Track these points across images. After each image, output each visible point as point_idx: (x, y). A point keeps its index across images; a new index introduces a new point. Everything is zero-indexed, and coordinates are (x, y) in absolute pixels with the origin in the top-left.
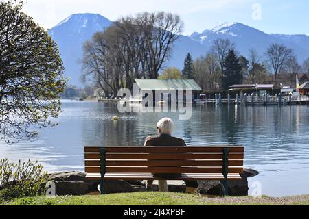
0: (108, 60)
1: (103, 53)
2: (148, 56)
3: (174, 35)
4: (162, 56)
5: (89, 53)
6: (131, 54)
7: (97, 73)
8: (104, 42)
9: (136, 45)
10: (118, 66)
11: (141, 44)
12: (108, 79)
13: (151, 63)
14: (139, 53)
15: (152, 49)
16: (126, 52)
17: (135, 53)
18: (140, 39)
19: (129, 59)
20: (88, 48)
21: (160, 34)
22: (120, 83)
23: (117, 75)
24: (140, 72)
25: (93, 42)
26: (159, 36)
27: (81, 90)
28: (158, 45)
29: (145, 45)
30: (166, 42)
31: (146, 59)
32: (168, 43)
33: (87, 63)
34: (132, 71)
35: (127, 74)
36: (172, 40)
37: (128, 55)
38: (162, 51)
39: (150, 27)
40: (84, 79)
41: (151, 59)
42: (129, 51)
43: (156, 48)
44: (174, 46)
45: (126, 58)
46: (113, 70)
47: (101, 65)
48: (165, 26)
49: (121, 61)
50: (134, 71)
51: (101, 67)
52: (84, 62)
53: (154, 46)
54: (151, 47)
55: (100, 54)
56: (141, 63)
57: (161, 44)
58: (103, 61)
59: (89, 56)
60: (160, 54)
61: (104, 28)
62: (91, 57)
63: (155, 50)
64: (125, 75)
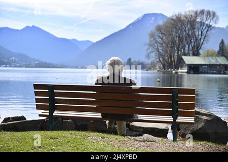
0: (165, 44)
1: (162, 39)
2: (192, 41)
3: (211, 26)
4: (202, 40)
5: (152, 39)
6: (181, 40)
7: (158, 52)
8: (163, 31)
9: (184, 33)
10: (172, 47)
11: (187, 32)
12: (165, 56)
13: (194, 45)
14: (186, 39)
15: (195, 36)
16: (177, 38)
17: (183, 39)
18: (187, 29)
19: (179, 43)
20: (152, 35)
21: (201, 25)
22: (173, 59)
23: (171, 54)
24: (187, 52)
25: (155, 31)
26: (201, 27)
27: (148, 64)
28: (200, 33)
29: (190, 33)
30: (206, 30)
31: (191, 42)
32: (207, 32)
33: (151, 46)
34: (181, 51)
35: (178, 53)
36: (209, 29)
37: (179, 40)
38: (203, 37)
39: (195, 20)
40: (148, 56)
41: (194, 42)
42: (179, 37)
43: (198, 35)
44: (211, 33)
45: (177, 42)
46: (168, 50)
47: (161, 47)
48: (205, 20)
49: (174, 44)
50: (182, 51)
51: (160, 48)
52: (149, 45)
53: (197, 34)
54: (195, 34)
55: (160, 40)
56: (187, 45)
57: (202, 32)
58: (162, 44)
59: (152, 41)
60: (201, 39)
61: (163, 22)
62: (154, 42)
63: (197, 36)
64: (176, 54)
